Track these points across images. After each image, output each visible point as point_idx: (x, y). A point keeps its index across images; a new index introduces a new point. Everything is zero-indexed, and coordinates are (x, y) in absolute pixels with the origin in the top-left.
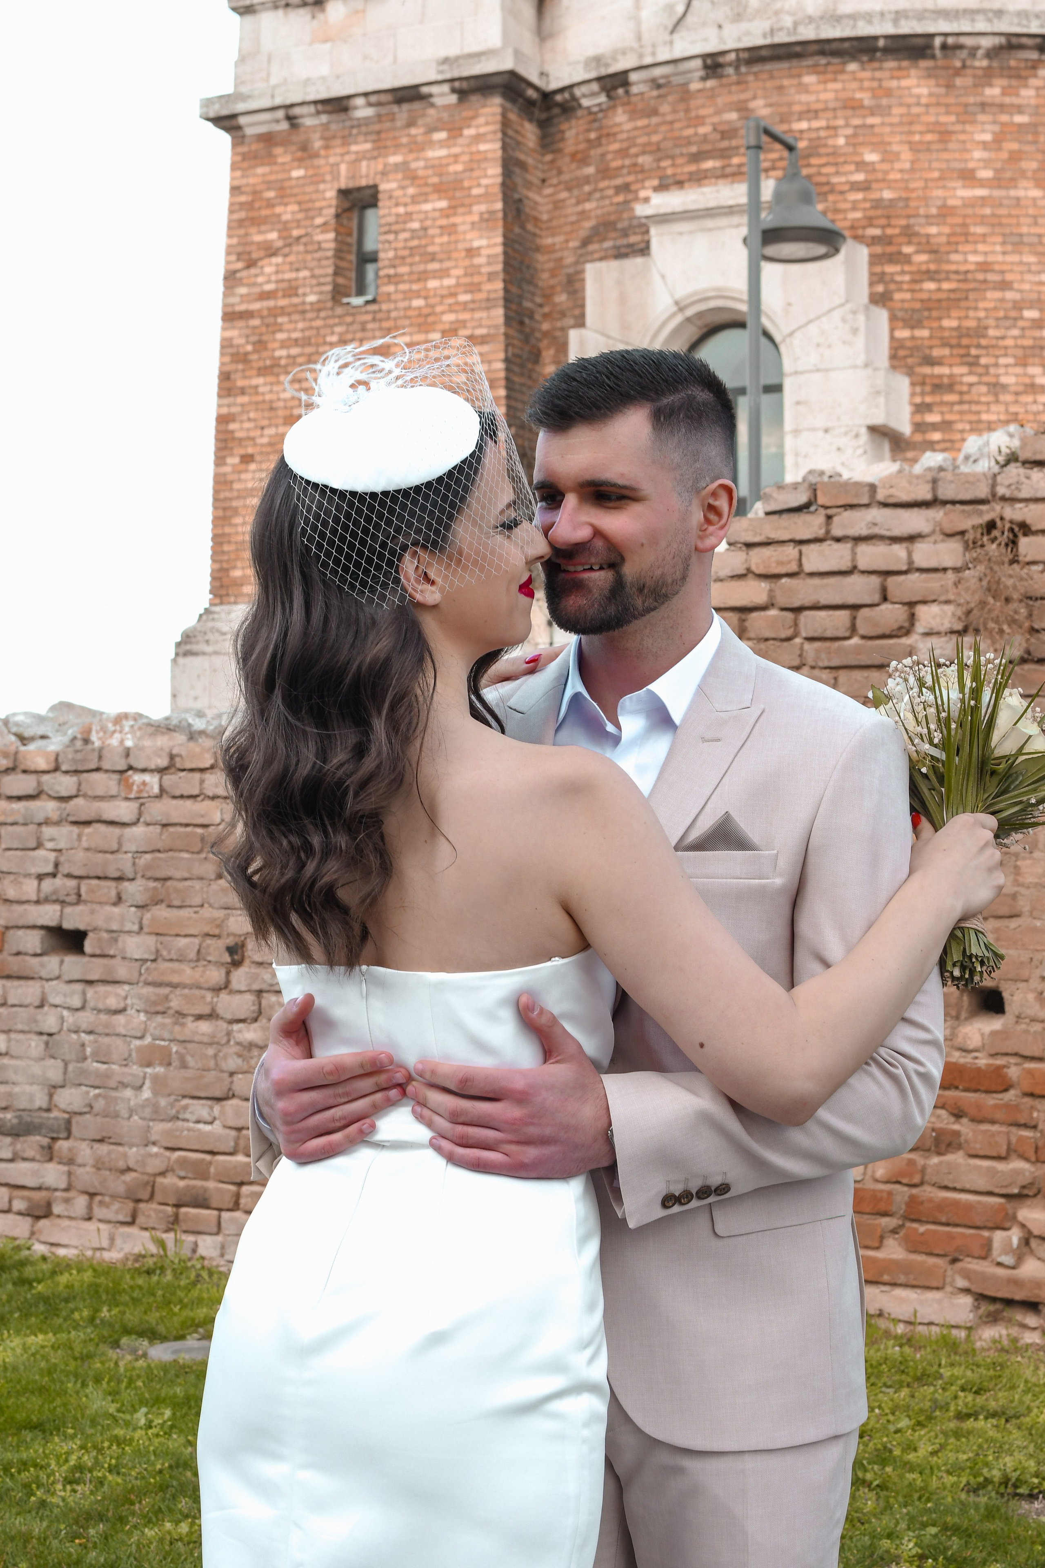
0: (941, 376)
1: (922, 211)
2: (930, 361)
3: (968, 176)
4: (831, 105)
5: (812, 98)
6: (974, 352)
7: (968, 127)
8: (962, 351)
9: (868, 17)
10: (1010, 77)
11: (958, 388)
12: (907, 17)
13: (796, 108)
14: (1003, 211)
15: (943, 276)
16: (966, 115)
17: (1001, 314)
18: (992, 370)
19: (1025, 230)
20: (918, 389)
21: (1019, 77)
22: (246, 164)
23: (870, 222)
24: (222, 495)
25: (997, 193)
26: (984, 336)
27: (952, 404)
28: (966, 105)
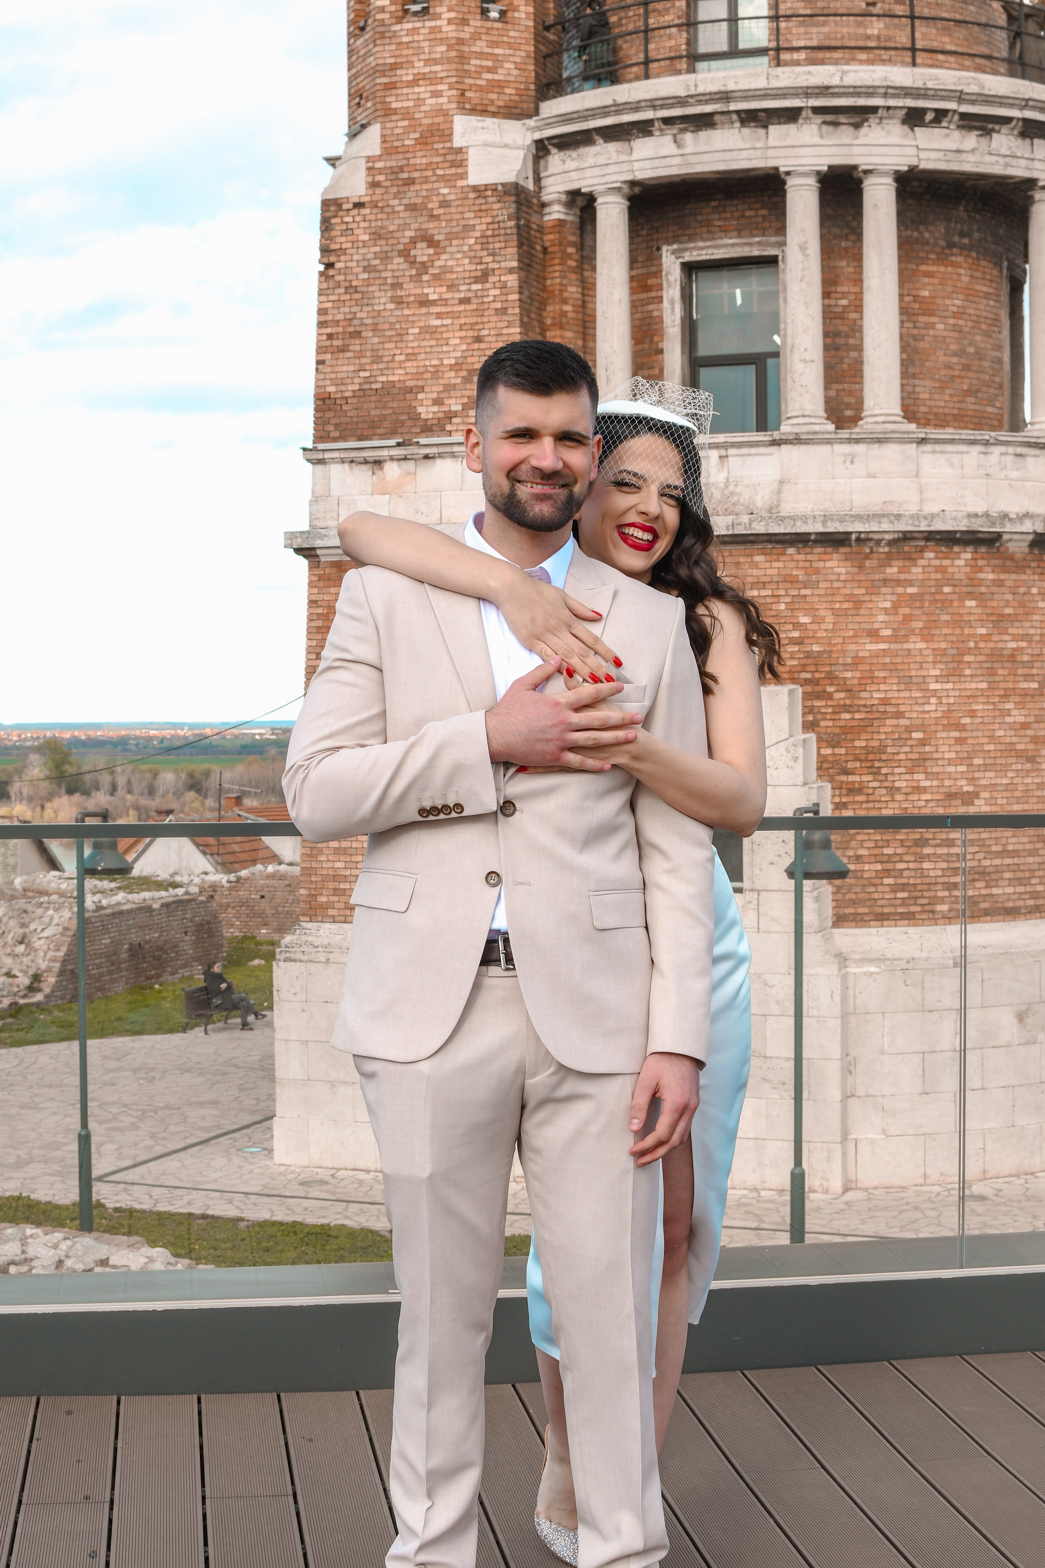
0: (853, 783)
1: (840, 661)
2: (846, 772)
3: (873, 634)
4: (775, 579)
5: (762, 573)
6: (877, 764)
7: (874, 598)
8: (868, 765)
9: (804, 519)
10: (904, 559)
11: (866, 791)
12: (832, 520)
13: (749, 580)
14: (899, 660)
15: (855, 708)
16: (873, 588)
17: (897, 736)
18: (890, 778)
19: (913, 673)
20: (837, 792)
21: (911, 559)
22: (321, 584)
23: (803, 668)
25: (894, 646)
26: (884, 753)
27: (862, 802)
28: (873, 581)
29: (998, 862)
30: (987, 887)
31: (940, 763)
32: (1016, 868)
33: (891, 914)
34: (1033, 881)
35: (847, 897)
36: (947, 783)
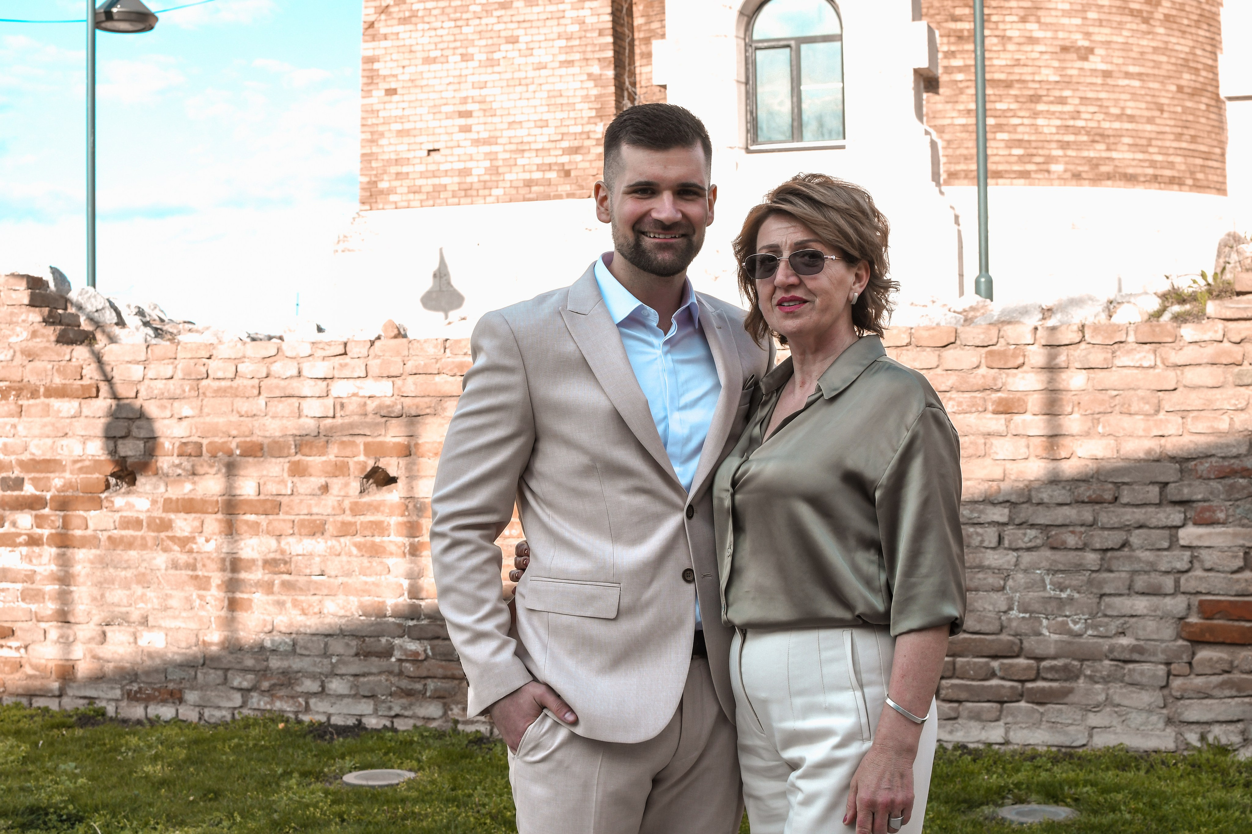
0: (962, 31)
2: (955, 19)
18: (1001, 26)
24: (370, 122)
29: (1117, 125)
30: (1108, 149)
31: (1053, 13)
32: (1134, 134)
33: (1006, 171)
34: (1151, 150)
35: (958, 152)
36: (1061, 35)
